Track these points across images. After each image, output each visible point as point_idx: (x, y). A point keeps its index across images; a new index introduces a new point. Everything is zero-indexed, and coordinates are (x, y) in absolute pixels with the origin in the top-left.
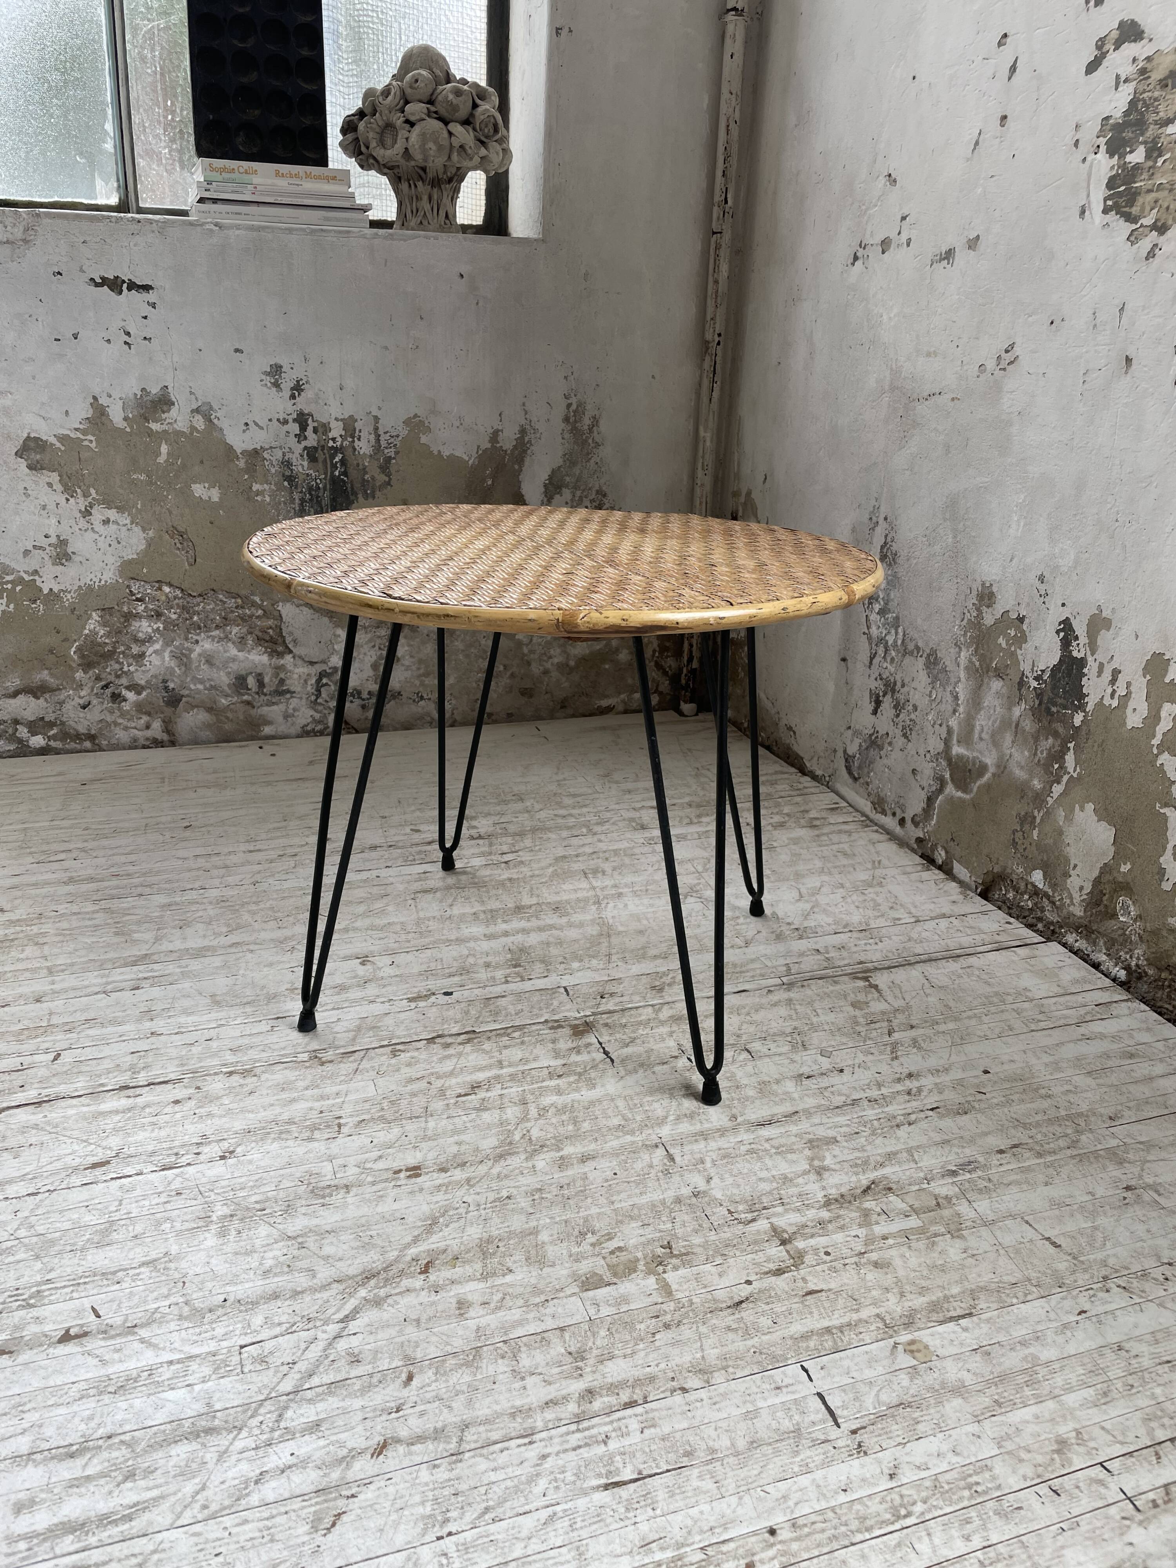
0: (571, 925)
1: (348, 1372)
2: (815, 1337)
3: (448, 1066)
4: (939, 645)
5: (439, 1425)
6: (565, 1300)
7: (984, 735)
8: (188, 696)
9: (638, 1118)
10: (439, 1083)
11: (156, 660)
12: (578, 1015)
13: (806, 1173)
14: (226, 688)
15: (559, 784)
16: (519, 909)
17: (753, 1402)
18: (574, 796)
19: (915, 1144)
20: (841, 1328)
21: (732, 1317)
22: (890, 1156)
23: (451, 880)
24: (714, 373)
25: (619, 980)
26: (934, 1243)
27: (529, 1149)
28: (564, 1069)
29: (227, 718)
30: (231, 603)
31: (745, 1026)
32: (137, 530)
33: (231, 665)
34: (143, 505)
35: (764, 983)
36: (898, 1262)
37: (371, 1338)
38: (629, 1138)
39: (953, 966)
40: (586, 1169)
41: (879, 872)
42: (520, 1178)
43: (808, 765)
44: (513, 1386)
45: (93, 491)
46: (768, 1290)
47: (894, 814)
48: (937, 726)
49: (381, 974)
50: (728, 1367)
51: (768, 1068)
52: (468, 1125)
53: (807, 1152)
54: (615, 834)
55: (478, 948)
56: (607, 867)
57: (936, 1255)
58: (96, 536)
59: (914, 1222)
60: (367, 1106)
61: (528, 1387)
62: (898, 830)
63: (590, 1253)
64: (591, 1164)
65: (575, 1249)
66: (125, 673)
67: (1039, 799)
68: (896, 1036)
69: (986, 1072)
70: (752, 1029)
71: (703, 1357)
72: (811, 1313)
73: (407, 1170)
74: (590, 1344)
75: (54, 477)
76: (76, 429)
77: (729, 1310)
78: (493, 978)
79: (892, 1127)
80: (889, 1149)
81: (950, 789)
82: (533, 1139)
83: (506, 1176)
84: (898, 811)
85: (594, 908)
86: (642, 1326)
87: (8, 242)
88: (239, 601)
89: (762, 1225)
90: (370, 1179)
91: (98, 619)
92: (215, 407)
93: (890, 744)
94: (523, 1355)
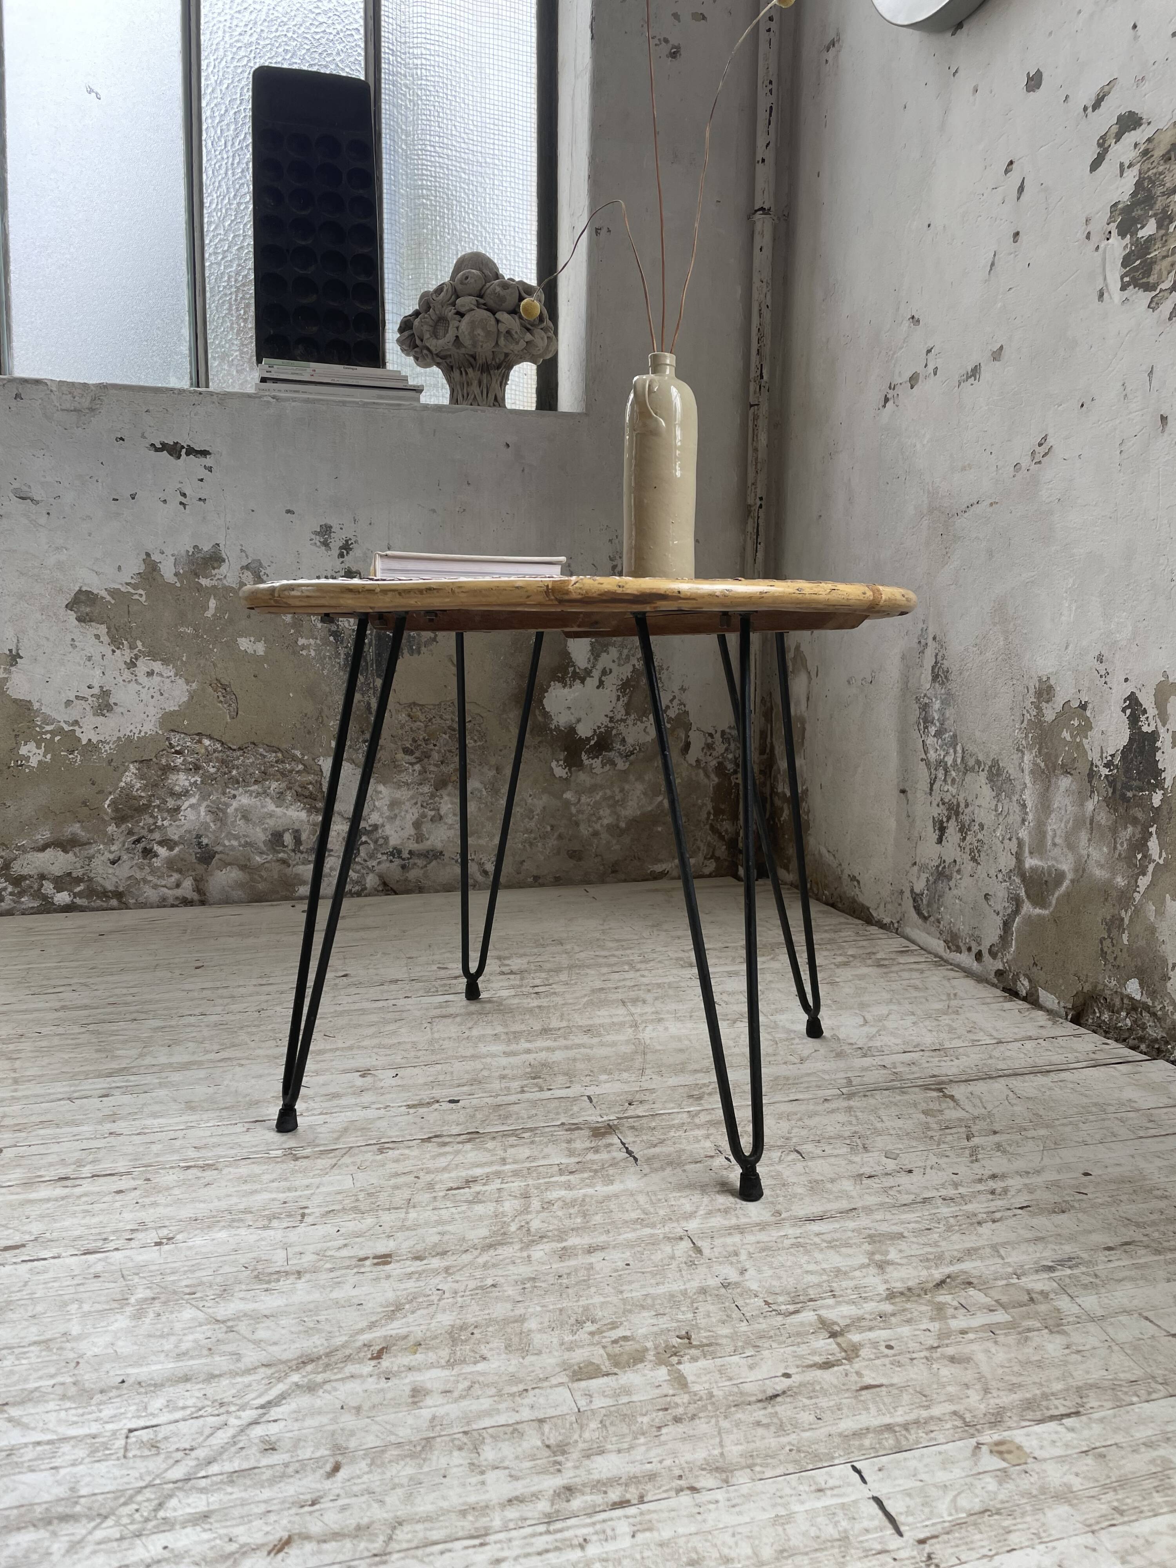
0: (602, 1044)
1: (258, 1461)
2: (871, 1435)
3: (442, 1162)
4: (1000, 754)
5: (366, 1521)
6: (549, 1390)
7: (1058, 840)
8: (221, 852)
9: (662, 1212)
10: (429, 1178)
11: (191, 815)
12: (600, 1120)
13: (863, 1266)
14: (261, 845)
15: (604, 932)
16: (545, 1031)
17: (785, 1505)
18: (618, 941)
19: (1000, 1240)
20: (906, 1427)
21: (763, 1412)
22: (970, 1252)
23: (474, 1007)
24: (758, 535)
25: (652, 1091)
26: (1027, 1339)
27: (525, 1240)
28: (577, 1166)
29: (261, 877)
30: (271, 757)
31: (795, 1130)
32: (181, 682)
33: (268, 821)
34: (188, 658)
35: (821, 1093)
36: (980, 1357)
37: (296, 1426)
38: (648, 1231)
39: (1041, 1080)
40: (593, 1260)
41: (954, 1003)
42: (511, 1267)
43: (875, 915)
44: (469, 1480)
45: (139, 643)
46: (812, 1384)
47: (969, 949)
48: (1006, 841)
49: (382, 1084)
50: (755, 1465)
51: (820, 1168)
52: (457, 1216)
53: (867, 1247)
54: (660, 971)
55: (494, 1063)
56: (649, 997)
57: (1031, 1350)
58: (139, 687)
59: (1001, 1316)
60: (339, 1197)
61: (488, 1482)
62: (975, 966)
63: (588, 1342)
64: (600, 1255)
65: (568, 1338)
66: (159, 827)
67: (1125, 897)
68: (976, 1141)
69: (1086, 1174)
70: (804, 1133)
71: (722, 1454)
72: (867, 1409)
73: (375, 1258)
74: (576, 1437)
75: (102, 629)
76: (127, 584)
77: (760, 1405)
78: (508, 1088)
79: (972, 1224)
80: (969, 1245)
81: (1027, 908)
82: (532, 1230)
83: (494, 1265)
84: (974, 945)
85: (630, 1030)
86: (645, 1419)
87: (75, 410)
88: (280, 755)
89: (808, 1316)
90: (328, 1266)
91: (135, 771)
92: (265, 564)
93: (959, 871)
94: (487, 1448)
